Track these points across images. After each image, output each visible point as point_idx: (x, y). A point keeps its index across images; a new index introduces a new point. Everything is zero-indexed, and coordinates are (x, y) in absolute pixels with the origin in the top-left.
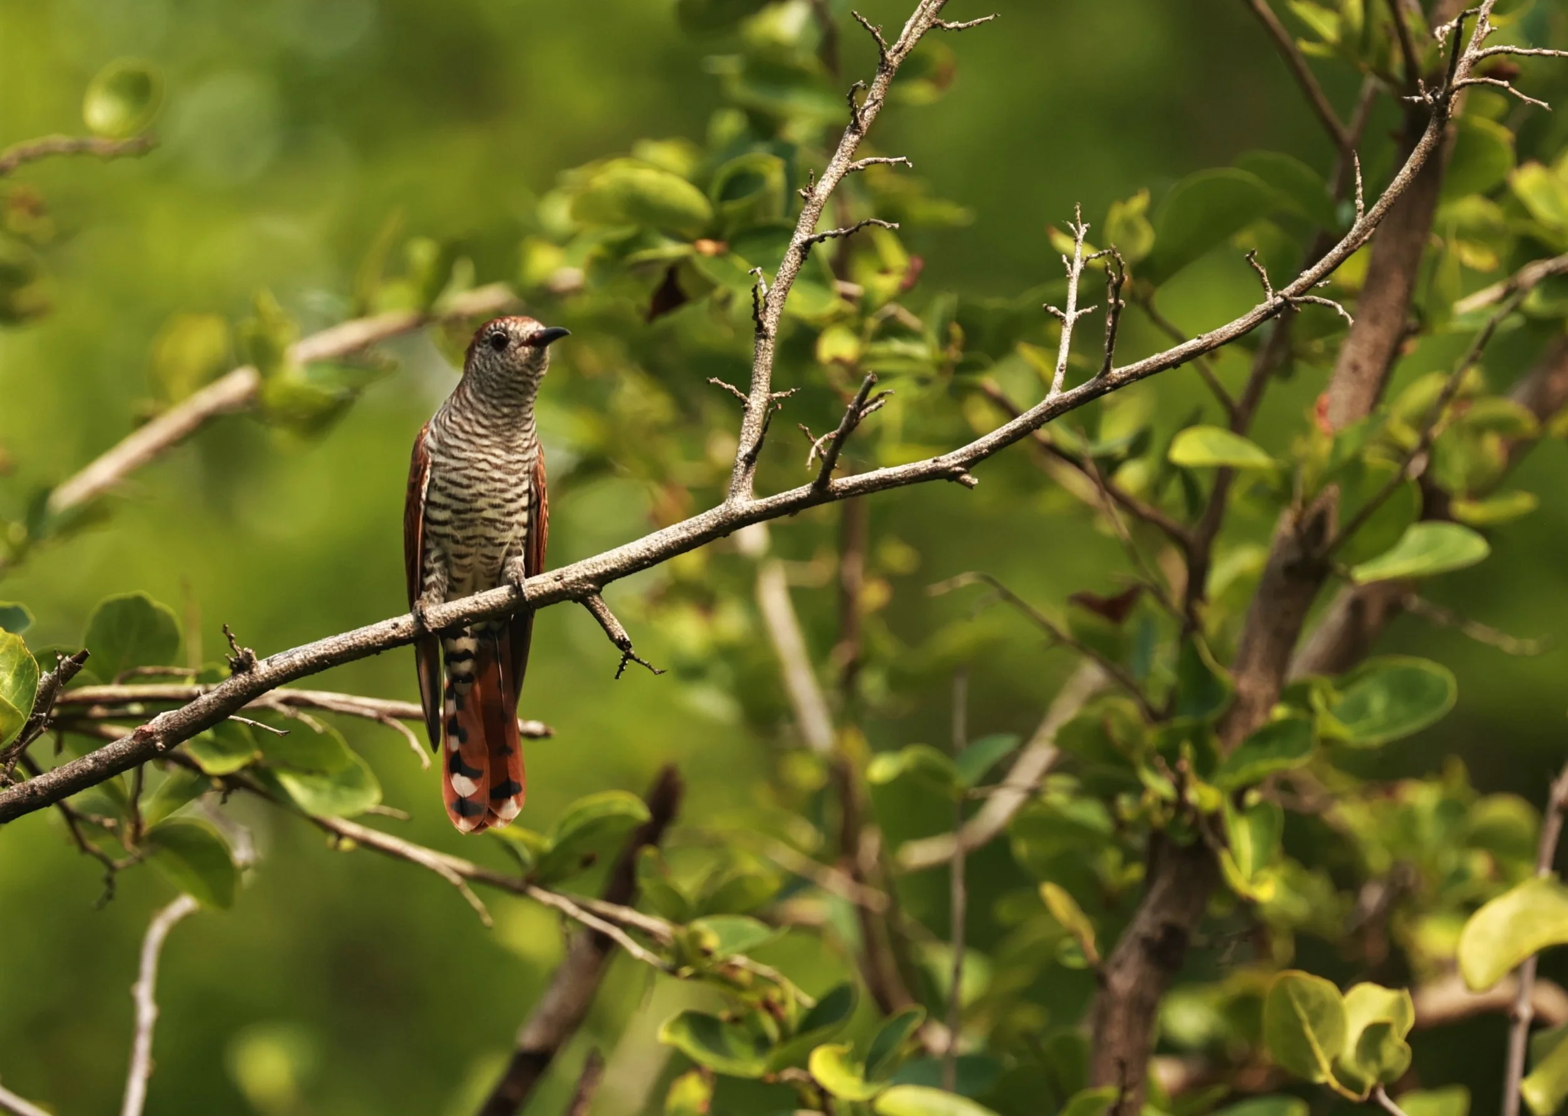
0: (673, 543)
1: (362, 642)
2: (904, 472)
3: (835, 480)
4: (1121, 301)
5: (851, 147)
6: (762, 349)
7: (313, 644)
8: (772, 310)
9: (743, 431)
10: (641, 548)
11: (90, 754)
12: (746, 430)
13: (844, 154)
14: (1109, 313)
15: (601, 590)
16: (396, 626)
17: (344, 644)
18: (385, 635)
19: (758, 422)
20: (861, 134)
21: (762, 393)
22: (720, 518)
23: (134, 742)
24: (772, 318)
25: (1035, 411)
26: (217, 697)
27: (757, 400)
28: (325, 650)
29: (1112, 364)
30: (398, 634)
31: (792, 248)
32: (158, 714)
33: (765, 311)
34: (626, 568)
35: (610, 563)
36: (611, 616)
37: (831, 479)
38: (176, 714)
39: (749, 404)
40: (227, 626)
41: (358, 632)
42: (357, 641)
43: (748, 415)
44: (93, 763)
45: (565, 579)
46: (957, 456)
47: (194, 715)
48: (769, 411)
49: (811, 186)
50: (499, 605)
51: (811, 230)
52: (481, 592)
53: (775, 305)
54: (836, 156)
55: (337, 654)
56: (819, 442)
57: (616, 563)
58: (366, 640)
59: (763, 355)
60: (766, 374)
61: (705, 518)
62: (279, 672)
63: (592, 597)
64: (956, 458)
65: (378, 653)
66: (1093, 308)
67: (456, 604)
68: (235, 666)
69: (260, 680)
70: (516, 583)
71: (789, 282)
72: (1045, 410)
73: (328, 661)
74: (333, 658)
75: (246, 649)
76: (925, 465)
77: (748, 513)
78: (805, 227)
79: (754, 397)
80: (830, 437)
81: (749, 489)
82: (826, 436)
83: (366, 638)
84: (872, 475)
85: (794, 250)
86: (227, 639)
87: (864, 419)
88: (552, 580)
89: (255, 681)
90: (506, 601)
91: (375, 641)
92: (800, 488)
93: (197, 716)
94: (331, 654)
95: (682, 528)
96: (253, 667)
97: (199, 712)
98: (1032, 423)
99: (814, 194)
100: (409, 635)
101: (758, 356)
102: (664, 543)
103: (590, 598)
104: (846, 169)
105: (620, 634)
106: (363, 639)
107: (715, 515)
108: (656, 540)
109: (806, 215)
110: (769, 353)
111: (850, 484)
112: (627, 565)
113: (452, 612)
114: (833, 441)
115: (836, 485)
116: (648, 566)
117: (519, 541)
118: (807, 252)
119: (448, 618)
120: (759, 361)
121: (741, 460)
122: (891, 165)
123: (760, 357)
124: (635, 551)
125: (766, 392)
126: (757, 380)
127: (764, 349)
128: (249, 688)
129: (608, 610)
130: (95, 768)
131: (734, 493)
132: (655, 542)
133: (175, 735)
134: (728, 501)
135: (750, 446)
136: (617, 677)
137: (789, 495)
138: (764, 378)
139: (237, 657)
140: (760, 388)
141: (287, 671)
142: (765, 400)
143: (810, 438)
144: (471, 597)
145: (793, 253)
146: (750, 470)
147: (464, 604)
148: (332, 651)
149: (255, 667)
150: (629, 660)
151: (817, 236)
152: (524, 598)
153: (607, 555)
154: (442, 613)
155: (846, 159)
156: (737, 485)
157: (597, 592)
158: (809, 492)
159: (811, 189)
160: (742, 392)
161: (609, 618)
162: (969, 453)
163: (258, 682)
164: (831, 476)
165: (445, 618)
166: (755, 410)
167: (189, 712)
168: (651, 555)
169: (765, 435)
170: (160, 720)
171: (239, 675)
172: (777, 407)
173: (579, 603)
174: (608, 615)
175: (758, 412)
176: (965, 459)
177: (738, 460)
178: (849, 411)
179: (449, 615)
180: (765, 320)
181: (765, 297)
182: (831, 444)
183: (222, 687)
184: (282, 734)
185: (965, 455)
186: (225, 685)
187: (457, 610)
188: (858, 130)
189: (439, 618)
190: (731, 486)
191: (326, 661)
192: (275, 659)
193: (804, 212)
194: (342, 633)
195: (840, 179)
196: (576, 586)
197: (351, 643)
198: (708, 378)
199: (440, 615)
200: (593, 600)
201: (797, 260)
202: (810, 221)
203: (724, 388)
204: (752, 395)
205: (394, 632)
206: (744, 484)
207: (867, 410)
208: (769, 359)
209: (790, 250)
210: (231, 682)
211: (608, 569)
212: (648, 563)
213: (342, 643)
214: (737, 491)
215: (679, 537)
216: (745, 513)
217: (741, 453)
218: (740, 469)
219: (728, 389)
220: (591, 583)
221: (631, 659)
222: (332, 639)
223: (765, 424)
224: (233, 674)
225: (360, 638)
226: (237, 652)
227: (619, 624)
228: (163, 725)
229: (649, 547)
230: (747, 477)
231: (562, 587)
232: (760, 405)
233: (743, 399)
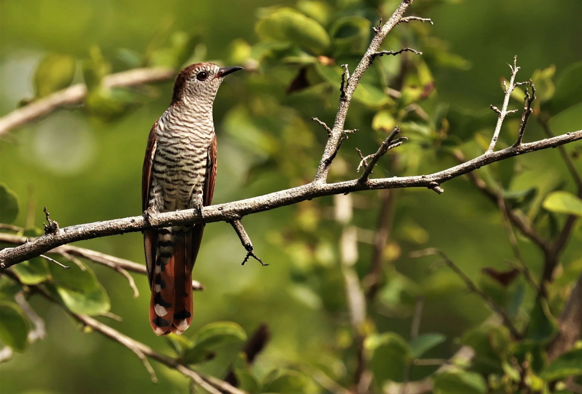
0: (282, 199)
1: (114, 227)
2: (406, 181)
3: (370, 179)
4: (531, 109)
5: (403, 9)
6: (342, 106)
7: (89, 224)
8: (351, 87)
9: (326, 147)
10: (265, 200)
12: (328, 147)
13: (399, 13)
14: (524, 114)
15: (241, 218)
16: (133, 221)
17: (105, 227)
18: (127, 225)
19: (335, 144)
20: (409, 4)
21: (339, 129)
22: (308, 190)
24: (350, 91)
25: (478, 159)
26: (35, 244)
27: (336, 132)
28: (95, 228)
29: (521, 141)
30: (134, 225)
31: (365, 57)
32: (4, 249)
33: (347, 87)
34: (256, 209)
35: (248, 205)
36: (245, 232)
37: (368, 179)
38: (13, 250)
39: (332, 134)
40: (46, 208)
41: (113, 221)
42: (112, 226)
43: (330, 139)
45: (224, 210)
46: (435, 176)
48: (342, 139)
49: (380, 27)
50: (188, 218)
51: (377, 49)
53: (352, 85)
54: (395, 13)
55: (101, 231)
56: (365, 159)
57: (251, 205)
58: (117, 226)
59: (343, 109)
60: (342, 119)
61: (301, 189)
62: (69, 236)
64: (434, 177)
65: (122, 234)
66: (516, 110)
68: (47, 229)
69: (59, 239)
70: (198, 208)
71: (361, 74)
72: (484, 159)
73: (95, 234)
74: (99, 233)
75: (54, 222)
76: (417, 178)
77: (323, 190)
78: (374, 47)
79: (335, 130)
80: (371, 157)
81: (325, 177)
82: (369, 156)
84: (390, 180)
85: (366, 58)
86: (46, 215)
87: (390, 150)
88: (217, 209)
89: (56, 239)
90: (192, 216)
91: (121, 227)
92: (351, 181)
93: (24, 252)
94: (97, 230)
95: (288, 192)
96: (57, 231)
97: (25, 250)
98: (476, 165)
99: (381, 31)
100: (139, 227)
101: (340, 110)
102: (278, 199)
103: (235, 221)
104: (399, 20)
105: (248, 242)
106: (115, 225)
107: (306, 188)
108: (274, 197)
109: (375, 41)
110: (346, 109)
111: (378, 183)
113: (163, 218)
114: (372, 159)
115: (370, 182)
116: (267, 209)
117: (201, 184)
118: (373, 60)
119: (161, 221)
120: (340, 113)
121: (323, 162)
122: (422, 22)
123: (341, 110)
124: (262, 201)
125: (341, 129)
126: (338, 122)
127: (343, 107)
128: (53, 242)
129: (243, 229)
131: (317, 178)
133: (11, 260)
134: (314, 182)
135: (329, 155)
136: (243, 264)
137: (346, 184)
138: (341, 121)
139: (49, 225)
140: (339, 126)
141: (73, 236)
142: (340, 133)
143: (360, 156)
145: (365, 59)
146: (327, 168)
147: (170, 215)
148: (98, 229)
150: (250, 256)
151: (379, 53)
152: (202, 216)
153: (247, 201)
154: (158, 218)
155: (400, 15)
156: (319, 174)
157: (239, 219)
158: (356, 184)
159: (379, 28)
160: (329, 127)
161: (243, 233)
162: (441, 176)
163: (58, 239)
164: (368, 177)
165: (159, 221)
166: (334, 138)
167: (20, 249)
168: (270, 204)
169: (338, 151)
170: (4, 252)
171: (49, 234)
172: (346, 137)
173: (229, 223)
174: (243, 231)
175: (335, 139)
176: (439, 178)
177: (322, 162)
178: (383, 145)
179: (161, 220)
180: (346, 92)
181: (348, 80)
182: (371, 160)
183: (39, 239)
184: (66, 268)
185: (439, 176)
186: (41, 239)
187: (166, 217)
188: (408, 2)
189: (156, 220)
190: (316, 174)
191: (94, 234)
192: (68, 229)
193: (374, 39)
194: (105, 220)
195: (395, 25)
196: (229, 214)
197: (109, 226)
198: (312, 117)
200: (237, 223)
201: (367, 63)
202: (377, 44)
203: (320, 124)
204: (334, 130)
205: (131, 224)
206: (323, 175)
207: (392, 146)
208: (345, 112)
209: (364, 58)
210: (44, 237)
211: (247, 208)
212: (268, 208)
213: (104, 226)
214: (319, 178)
215: (286, 197)
216: (321, 189)
217: (324, 158)
218: (322, 166)
219: (322, 124)
220: (237, 214)
221: (251, 256)
222: (99, 223)
223: (338, 145)
224: (45, 233)
225: (114, 225)
226: (49, 223)
227: (248, 237)
228: (5, 254)
229: (270, 199)
230: (325, 171)
231: (221, 214)
232: (337, 135)
233: (329, 131)
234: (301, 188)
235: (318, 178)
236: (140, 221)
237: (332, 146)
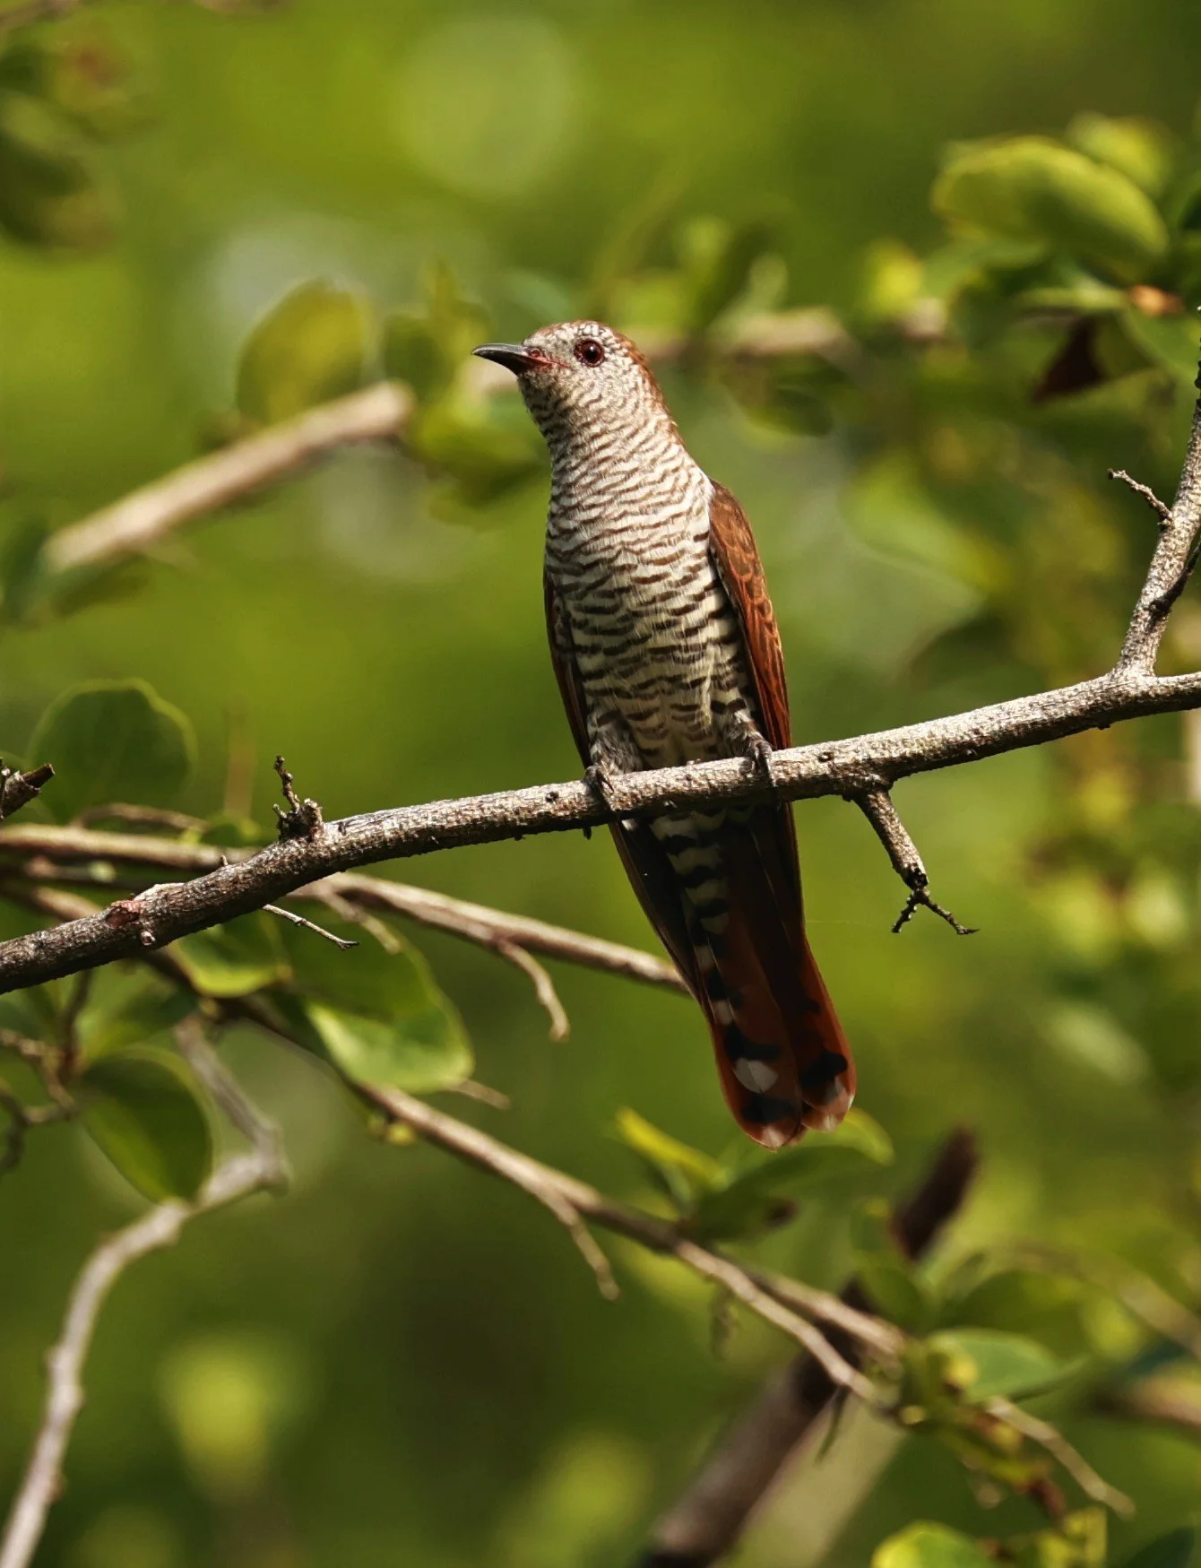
0: (1017, 727)
1: (495, 816)
7: (418, 807)
9: (1155, 562)
10: (965, 728)
11: (33, 935)
12: (1160, 562)
15: (890, 786)
16: (554, 797)
17: (465, 815)
18: (534, 810)
19: (1180, 551)
22: (1099, 698)
23: (106, 925)
26: (250, 872)
27: (1186, 516)
28: (435, 820)
30: (555, 810)
32: (151, 886)
34: (936, 756)
35: (913, 745)
36: (902, 829)
38: (180, 890)
39: (1170, 520)
40: (283, 759)
41: (491, 799)
42: (487, 814)
43: (1166, 538)
44: (36, 950)
45: (836, 761)
47: (210, 895)
50: (725, 788)
52: (698, 763)
55: (452, 830)
57: (922, 745)
58: (502, 813)
61: (1074, 693)
62: (355, 844)
63: (876, 796)
65: (518, 838)
67: (655, 775)
68: (287, 825)
69: (323, 854)
73: (437, 838)
74: (446, 835)
75: (306, 801)
77: (1145, 695)
79: (1180, 510)
81: (1151, 657)
83: (499, 811)
86: (280, 781)
88: (814, 758)
89: (315, 854)
90: (736, 782)
91: (516, 817)
93: (213, 897)
94: (442, 827)
95: (1035, 705)
96: (315, 831)
97: (217, 891)
100: (573, 814)
101: (1195, 445)
102: (1003, 725)
103: (871, 796)
105: (912, 862)
107: (1091, 691)
108: (991, 719)
112: (939, 752)
113: (647, 787)
116: (972, 759)
119: (639, 797)
121: (1145, 609)
124: (954, 732)
126: (1190, 484)
128: (305, 864)
129: (897, 821)
130: (37, 958)
131: (1126, 661)
132: (989, 722)
133: (174, 923)
134: (1116, 672)
135: (1163, 588)
136: (896, 930)
138: (1200, 481)
139: (291, 812)
140: (1192, 497)
141: (367, 845)
142: (1197, 516)
144: (681, 768)
146: (1156, 628)
147: (669, 778)
148: (444, 823)
149: (318, 831)
150: (920, 905)
152: (772, 780)
153: (909, 731)
154: (631, 788)
156: (1132, 648)
157: (885, 788)
160: (1162, 501)
161: (897, 832)
163: (319, 856)
165: (634, 796)
166: (1179, 532)
167: (201, 889)
168: (980, 742)
169: (1191, 574)
170: (152, 896)
171: (291, 841)
173: (852, 801)
174: (897, 828)
175: (1182, 535)
177: (1140, 609)
179: (641, 793)
183: (260, 856)
184: (344, 944)
187: (656, 786)
189: (625, 794)
190: (1123, 648)
191: (433, 838)
192: (353, 823)
194: (465, 796)
196: (851, 775)
197: (477, 814)
198: (1111, 470)
199: (626, 790)
200: (876, 801)
203: (1134, 490)
204: (1176, 508)
205: (548, 807)
206: (1145, 648)
210: (275, 850)
211: (908, 755)
212: (973, 754)
213: (464, 812)
214: (1133, 659)
215: (1029, 718)
216: (1140, 695)
217: (1146, 598)
218: (1141, 623)
219: (1140, 491)
220: (877, 773)
221: (923, 903)
222: (448, 805)
223: (1192, 556)
224: (280, 838)
225: (494, 810)
226: (292, 804)
227: (911, 844)
228: (156, 905)
229: (978, 727)
230: (1152, 638)
231: (828, 773)
232: (1188, 525)
233: (1163, 512)
234: (1076, 690)
235: (1130, 661)
236: (576, 796)
237: (1170, 559)
